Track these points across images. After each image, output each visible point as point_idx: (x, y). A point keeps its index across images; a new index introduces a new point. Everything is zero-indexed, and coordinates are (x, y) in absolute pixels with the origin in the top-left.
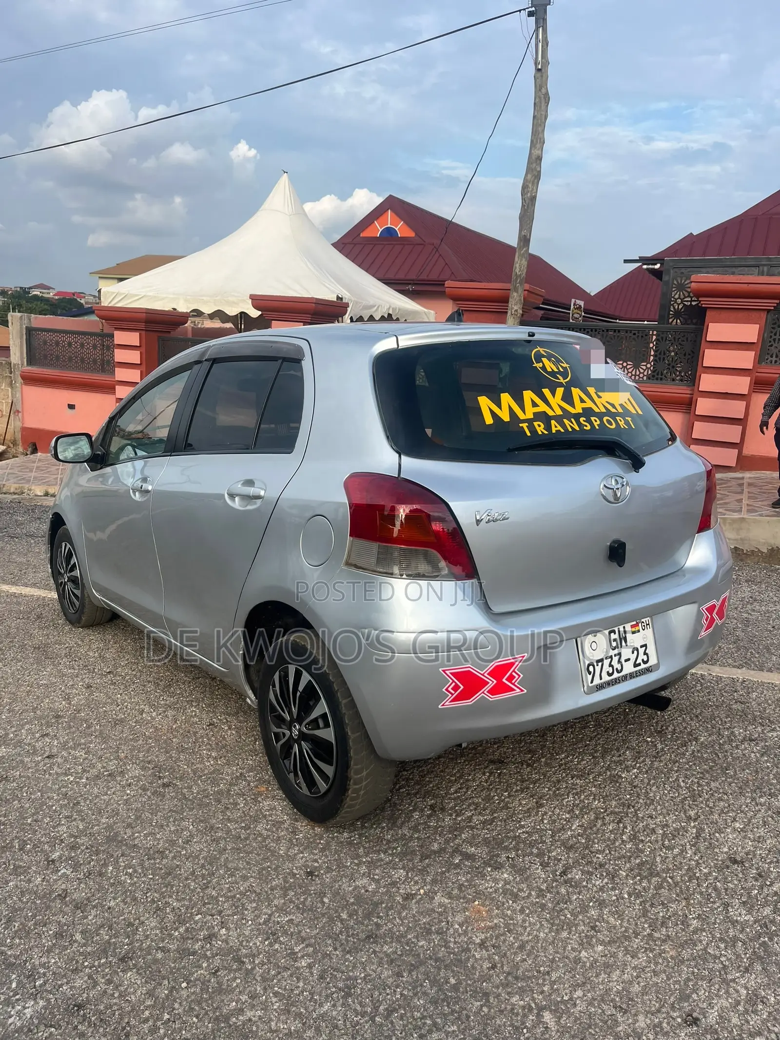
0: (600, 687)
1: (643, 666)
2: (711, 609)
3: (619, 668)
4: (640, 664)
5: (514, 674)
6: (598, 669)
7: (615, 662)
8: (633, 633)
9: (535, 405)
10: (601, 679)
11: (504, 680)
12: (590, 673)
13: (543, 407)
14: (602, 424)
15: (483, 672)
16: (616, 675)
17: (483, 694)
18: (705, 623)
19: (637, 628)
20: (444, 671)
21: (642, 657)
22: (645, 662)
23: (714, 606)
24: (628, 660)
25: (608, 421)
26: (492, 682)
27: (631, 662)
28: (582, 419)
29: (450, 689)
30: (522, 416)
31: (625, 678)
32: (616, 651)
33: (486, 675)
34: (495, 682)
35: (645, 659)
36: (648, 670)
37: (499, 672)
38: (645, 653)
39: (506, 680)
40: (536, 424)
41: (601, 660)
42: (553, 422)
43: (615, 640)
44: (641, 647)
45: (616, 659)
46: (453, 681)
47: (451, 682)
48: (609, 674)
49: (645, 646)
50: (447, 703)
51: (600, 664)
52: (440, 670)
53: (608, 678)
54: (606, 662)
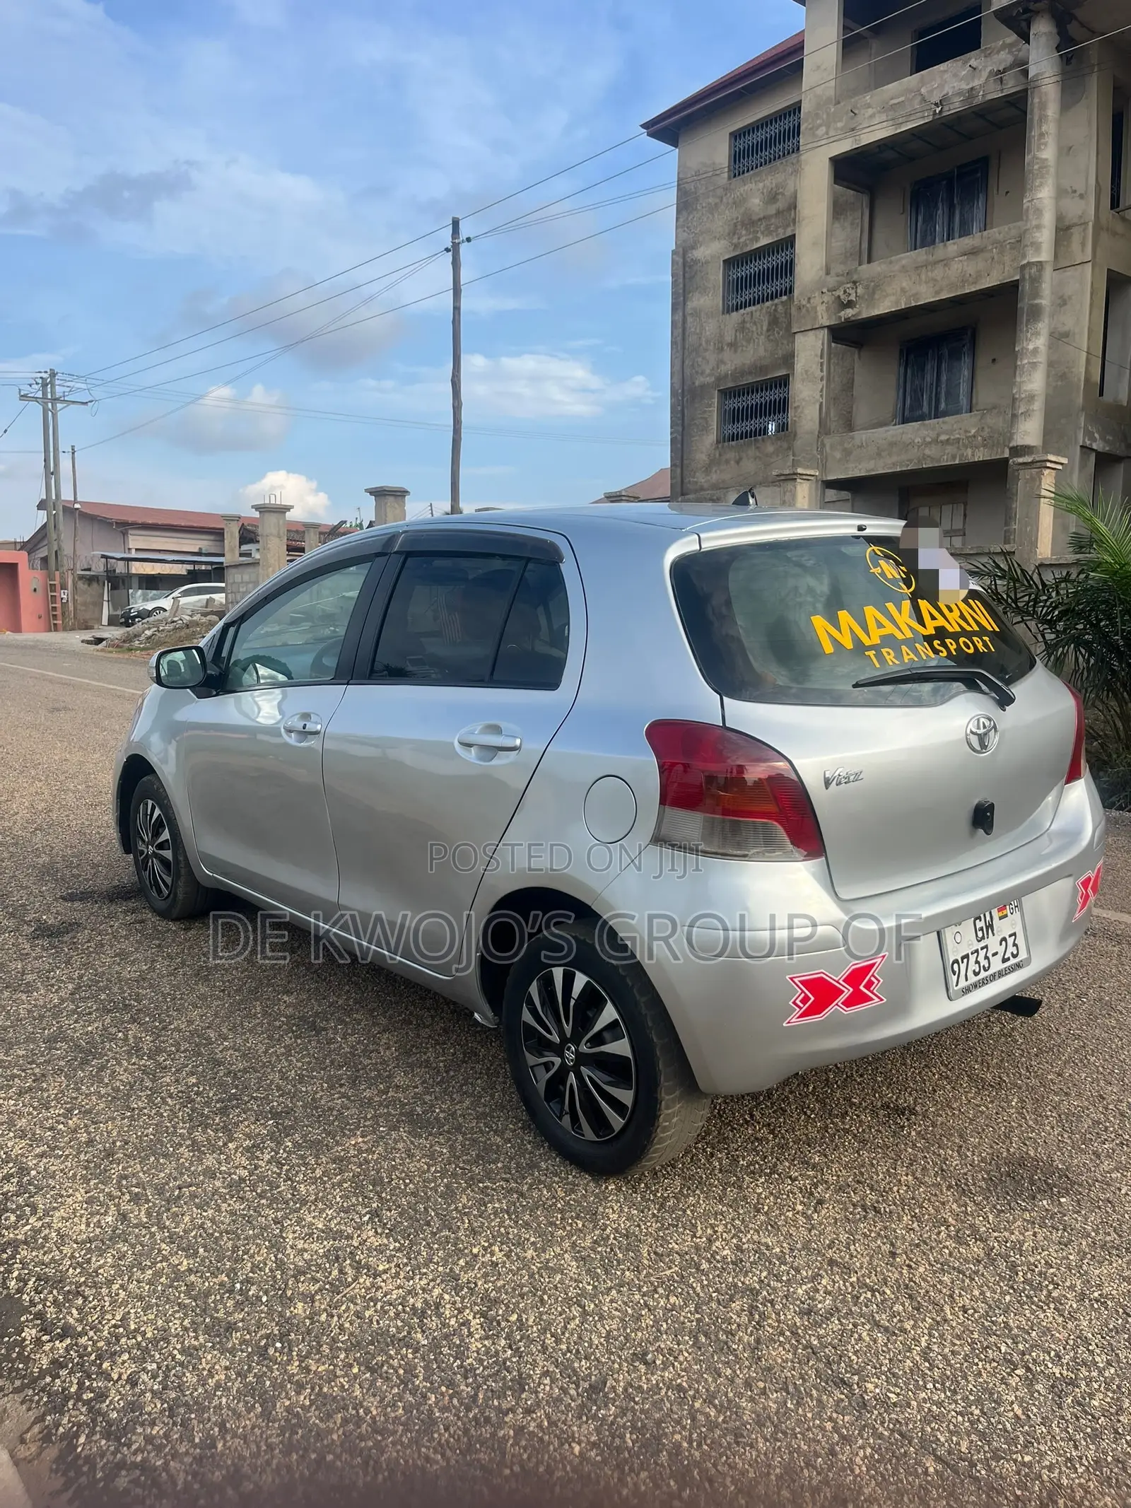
0: (967, 991)
1: (1013, 961)
2: (1085, 883)
3: (987, 966)
4: (1009, 959)
5: (873, 979)
6: (963, 967)
7: (981, 958)
8: (1001, 918)
9: (880, 625)
10: (967, 980)
11: (861, 987)
12: (954, 973)
13: (890, 629)
14: (959, 649)
15: (837, 977)
16: (983, 974)
17: (836, 1008)
18: (1079, 900)
19: (1005, 912)
20: (791, 979)
21: (1011, 949)
22: (1015, 956)
23: (1089, 879)
24: (995, 954)
25: (965, 643)
26: (848, 991)
27: (1000, 957)
28: (936, 643)
29: (798, 1002)
30: (867, 642)
31: (993, 977)
32: (983, 944)
33: (841, 982)
34: (851, 990)
35: (1015, 953)
36: (1018, 966)
37: (856, 977)
38: (1015, 945)
39: (865, 987)
40: (884, 651)
41: (967, 956)
42: (904, 648)
43: (981, 929)
44: (1010, 936)
45: (982, 953)
46: (803, 992)
47: (798, 993)
48: (976, 974)
49: (1014, 934)
50: (794, 1020)
51: (965, 960)
52: (787, 977)
53: (975, 979)
54: (972, 958)
